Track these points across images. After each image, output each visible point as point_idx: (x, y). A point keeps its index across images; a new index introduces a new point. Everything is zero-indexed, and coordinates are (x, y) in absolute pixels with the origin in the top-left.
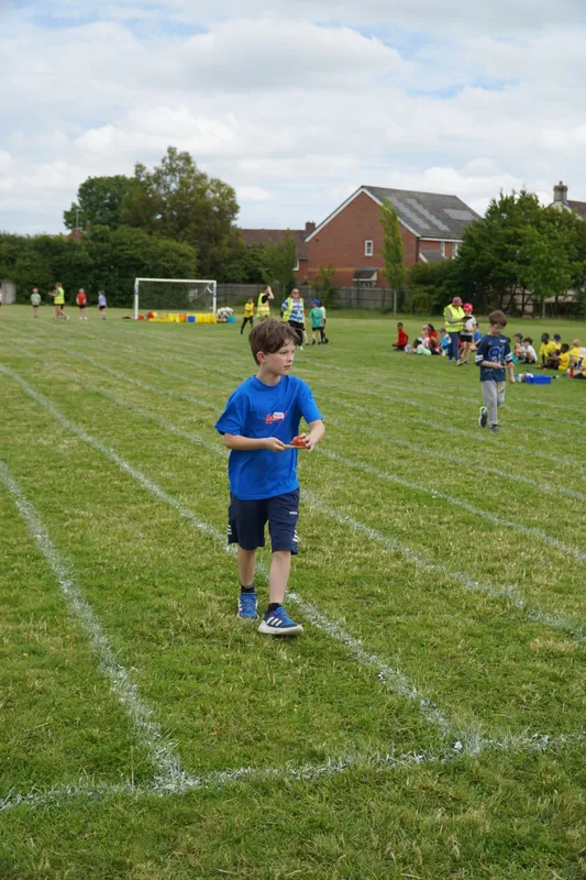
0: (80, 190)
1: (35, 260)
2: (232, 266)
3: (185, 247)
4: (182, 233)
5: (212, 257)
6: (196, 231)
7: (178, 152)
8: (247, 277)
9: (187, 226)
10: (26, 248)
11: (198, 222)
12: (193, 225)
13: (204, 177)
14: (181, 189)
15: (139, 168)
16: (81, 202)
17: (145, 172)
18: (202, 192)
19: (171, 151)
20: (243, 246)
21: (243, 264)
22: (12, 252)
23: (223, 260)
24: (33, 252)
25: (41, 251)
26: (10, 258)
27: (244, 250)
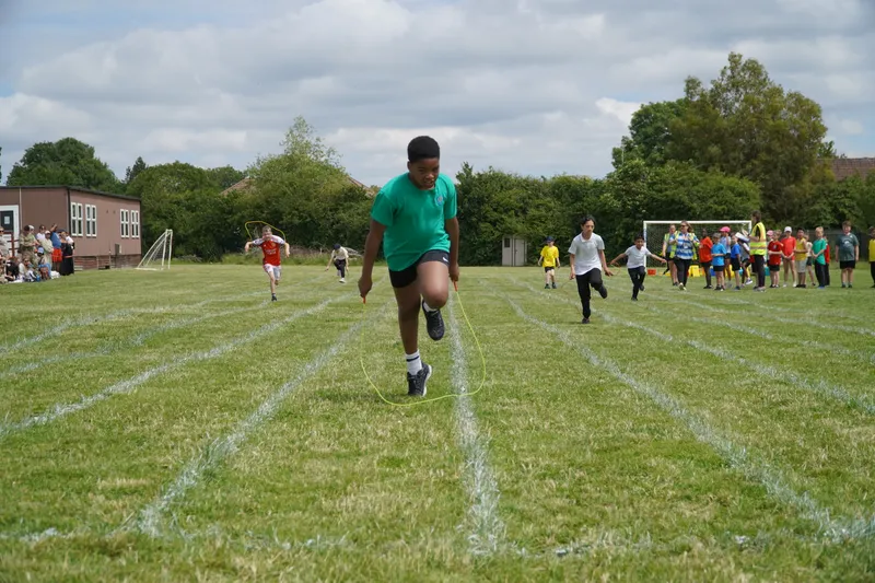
0: (633, 121)
2: (817, 207)
3: (746, 184)
4: (749, 166)
5: (788, 196)
6: (766, 163)
7: (743, 61)
9: (756, 157)
10: (541, 194)
11: (769, 150)
12: (763, 156)
13: (778, 91)
14: (746, 109)
15: (692, 84)
16: (634, 136)
17: (699, 89)
18: (775, 112)
19: (734, 59)
20: (832, 181)
21: (831, 204)
22: (523, 199)
23: (804, 200)
24: (549, 199)
25: (558, 197)
26: (521, 208)
27: (833, 186)
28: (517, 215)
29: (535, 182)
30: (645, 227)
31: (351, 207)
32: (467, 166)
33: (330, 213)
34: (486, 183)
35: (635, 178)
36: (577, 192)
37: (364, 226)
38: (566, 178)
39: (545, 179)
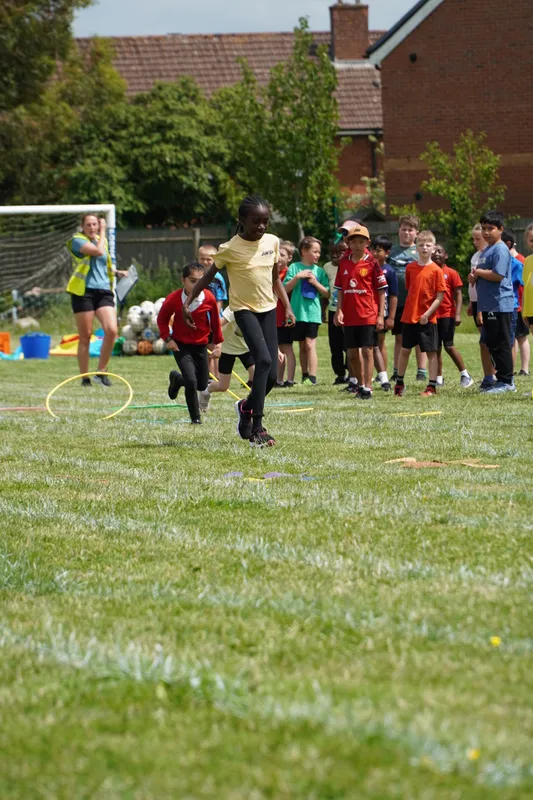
2: (86, 167)
8: (142, 207)
20: (119, 97)
21: (122, 160)
23: (49, 148)
27: (122, 111)
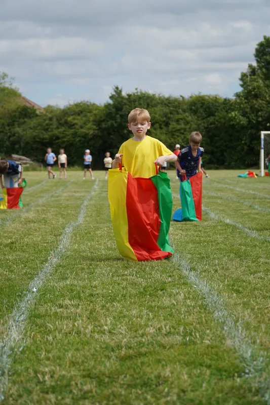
0: (257, 50)
1: (187, 123)
10: (180, 111)
16: (258, 61)
22: (166, 115)
24: (187, 114)
25: (195, 112)
26: (164, 121)
28: (161, 128)
29: (176, 100)
30: (262, 137)
31: (25, 122)
32: (117, 88)
33: (7, 128)
34: (135, 101)
35: (256, 96)
36: (209, 108)
37: (34, 138)
38: (200, 97)
39: (183, 98)
